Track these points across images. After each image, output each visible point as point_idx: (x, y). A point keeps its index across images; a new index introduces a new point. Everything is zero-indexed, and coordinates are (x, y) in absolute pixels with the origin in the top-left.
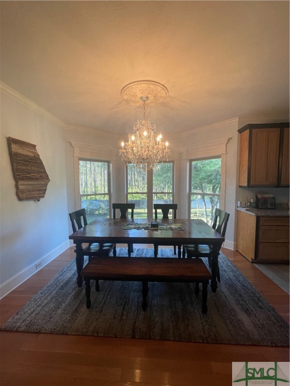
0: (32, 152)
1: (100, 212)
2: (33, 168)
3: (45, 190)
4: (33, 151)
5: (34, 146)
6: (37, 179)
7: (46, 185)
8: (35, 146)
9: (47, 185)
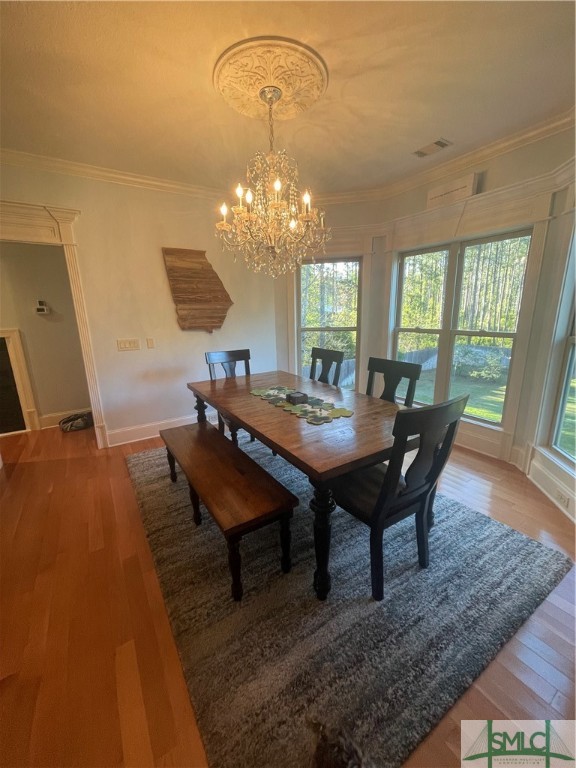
0: (201, 263)
1: (483, 373)
2: (200, 286)
3: (224, 318)
4: (201, 260)
5: (202, 254)
6: (207, 301)
7: (225, 310)
8: (205, 252)
9: (227, 309)
